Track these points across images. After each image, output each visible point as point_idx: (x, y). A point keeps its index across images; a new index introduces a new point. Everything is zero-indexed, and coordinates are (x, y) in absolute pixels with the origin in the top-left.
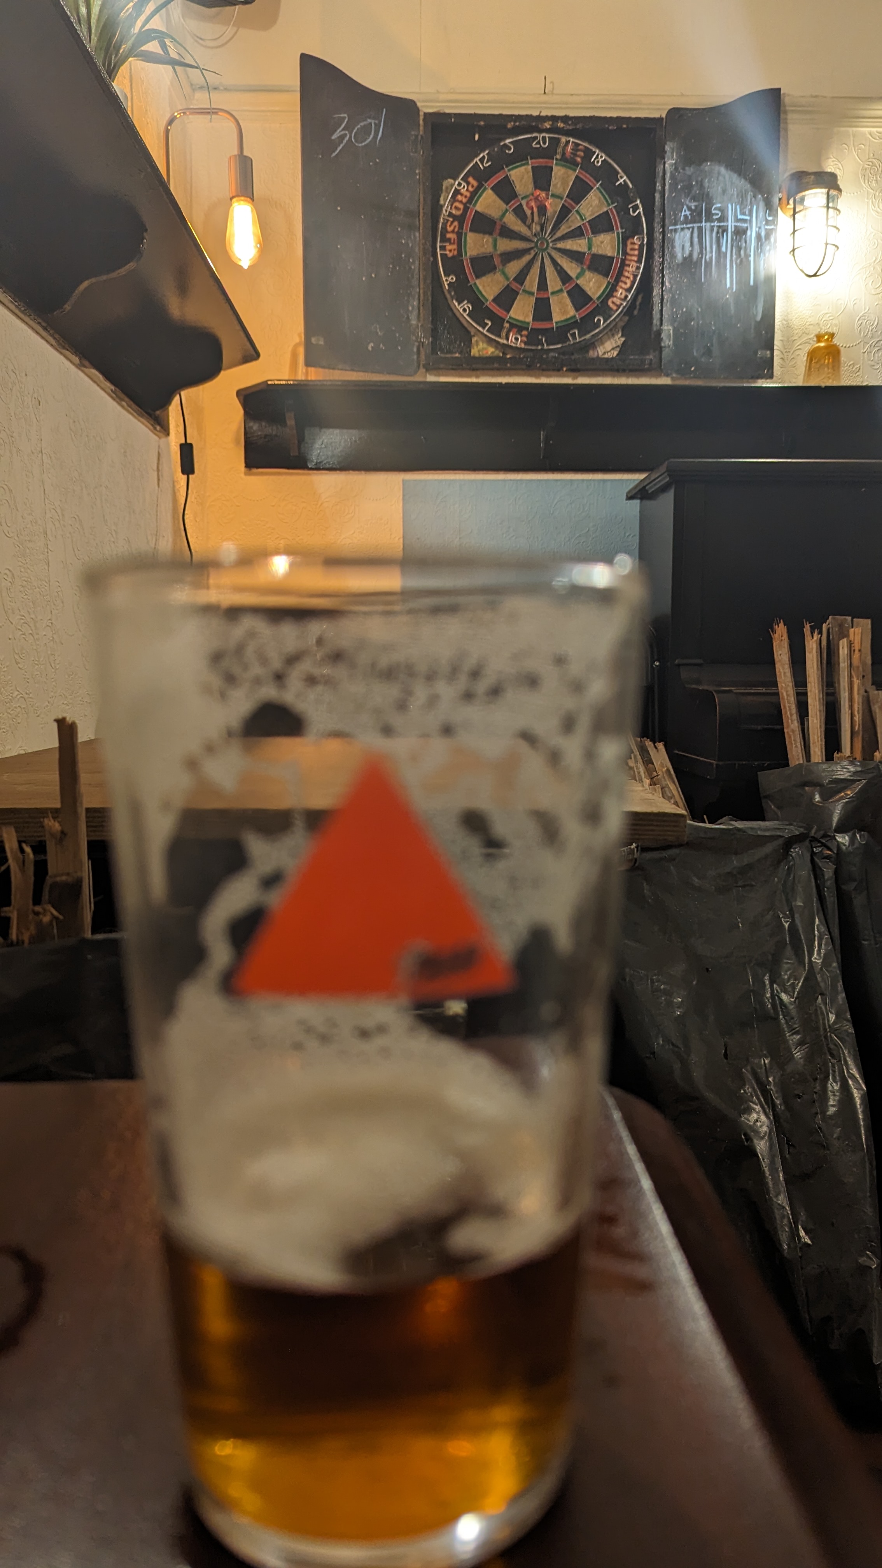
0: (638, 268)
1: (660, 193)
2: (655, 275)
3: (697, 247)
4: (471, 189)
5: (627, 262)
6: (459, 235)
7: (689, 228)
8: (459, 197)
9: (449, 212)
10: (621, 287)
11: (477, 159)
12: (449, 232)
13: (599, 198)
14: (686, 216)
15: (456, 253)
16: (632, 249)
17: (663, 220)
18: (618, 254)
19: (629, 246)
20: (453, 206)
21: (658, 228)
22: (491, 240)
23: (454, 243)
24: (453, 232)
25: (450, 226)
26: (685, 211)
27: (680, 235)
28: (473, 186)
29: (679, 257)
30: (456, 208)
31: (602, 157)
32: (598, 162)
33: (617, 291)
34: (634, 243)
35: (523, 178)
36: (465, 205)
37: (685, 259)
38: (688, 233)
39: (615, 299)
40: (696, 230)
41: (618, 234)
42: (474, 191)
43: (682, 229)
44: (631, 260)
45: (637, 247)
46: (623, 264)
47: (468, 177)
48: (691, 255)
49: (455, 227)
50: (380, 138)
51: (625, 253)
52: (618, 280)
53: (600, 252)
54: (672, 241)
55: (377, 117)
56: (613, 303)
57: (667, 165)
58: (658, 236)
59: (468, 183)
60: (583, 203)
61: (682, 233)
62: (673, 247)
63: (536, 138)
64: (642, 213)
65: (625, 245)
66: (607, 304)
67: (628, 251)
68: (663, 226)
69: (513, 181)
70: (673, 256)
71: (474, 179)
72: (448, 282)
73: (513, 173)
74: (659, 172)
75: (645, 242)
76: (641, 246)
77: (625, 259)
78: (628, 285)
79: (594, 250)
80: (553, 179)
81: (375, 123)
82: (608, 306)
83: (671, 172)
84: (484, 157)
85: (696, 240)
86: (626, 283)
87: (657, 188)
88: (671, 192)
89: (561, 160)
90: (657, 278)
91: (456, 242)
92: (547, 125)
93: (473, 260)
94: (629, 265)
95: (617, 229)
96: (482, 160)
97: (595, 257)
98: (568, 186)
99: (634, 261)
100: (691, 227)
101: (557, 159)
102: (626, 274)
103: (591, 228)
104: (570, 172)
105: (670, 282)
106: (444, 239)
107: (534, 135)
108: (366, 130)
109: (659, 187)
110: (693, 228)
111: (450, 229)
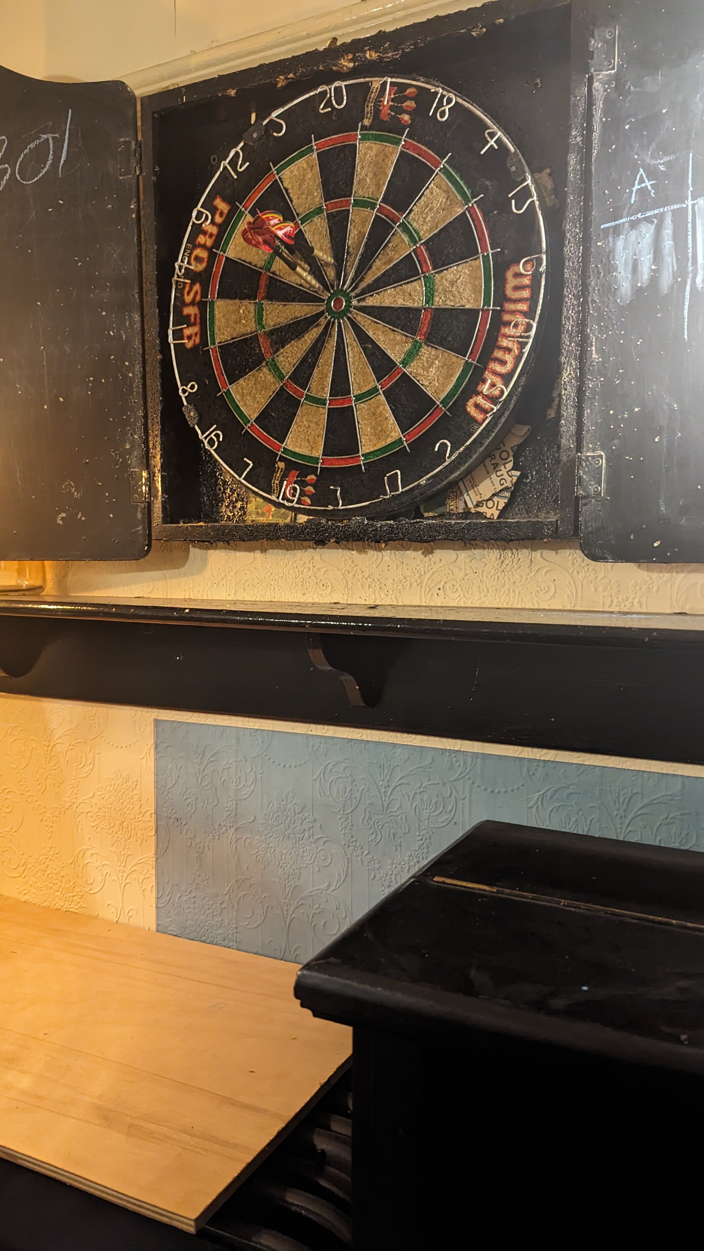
0: (529, 327)
1: (580, 149)
2: (565, 338)
3: (670, 260)
4: (218, 219)
5: (506, 317)
6: (202, 306)
7: (649, 220)
8: (201, 239)
9: (186, 269)
10: (495, 373)
11: (225, 163)
12: (188, 305)
13: (447, 191)
14: (643, 192)
15: (198, 341)
16: (516, 288)
17: (586, 211)
18: (487, 302)
19: (511, 282)
20: (193, 256)
21: (572, 230)
22: (252, 308)
23: (194, 324)
24: (192, 303)
25: (188, 293)
26: (642, 181)
27: (626, 240)
28: (221, 214)
29: (625, 287)
30: (198, 259)
31: (449, 101)
32: (443, 114)
33: (484, 381)
34: (518, 275)
35: (303, 180)
36: (209, 250)
37: (638, 292)
38: (647, 232)
39: (480, 400)
40: (668, 221)
41: (486, 259)
42: (224, 222)
43: (634, 225)
44: (513, 312)
45: (526, 281)
46: (498, 323)
47: (215, 198)
48: (655, 278)
49: (196, 293)
50: (63, 164)
51: (502, 298)
52: (486, 357)
53: (450, 304)
54: (610, 254)
55: (58, 128)
56: (477, 406)
57: (596, 84)
58: (571, 250)
59: (213, 210)
60: (417, 208)
61: (634, 233)
62: (610, 269)
63: (324, 93)
64: (537, 203)
65: (501, 281)
66: (465, 410)
67: (509, 292)
68: (586, 227)
69: (286, 190)
70: (609, 289)
71: (224, 200)
72: (187, 394)
73: (286, 174)
74: (575, 105)
75: (543, 268)
76: (536, 277)
77: (503, 310)
78: (509, 366)
79: (439, 301)
80: (358, 168)
81: (53, 138)
82: (468, 414)
83: (606, 100)
84: (237, 154)
85: (668, 244)
86: (503, 363)
87: (572, 141)
88: (604, 143)
89: (371, 128)
90: (569, 345)
91: (198, 320)
92: (347, 64)
93: (225, 349)
94: (508, 324)
95: (484, 249)
96: (233, 163)
97: (440, 314)
98: (387, 175)
99: (521, 312)
100: (655, 216)
101: (364, 128)
102: (505, 343)
103: (430, 255)
104: (390, 147)
105: (600, 351)
106: (181, 319)
107: (319, 90)
108: (40, 153)
109: (576, 137)
110: (661, 218)
111: (188, 299)
